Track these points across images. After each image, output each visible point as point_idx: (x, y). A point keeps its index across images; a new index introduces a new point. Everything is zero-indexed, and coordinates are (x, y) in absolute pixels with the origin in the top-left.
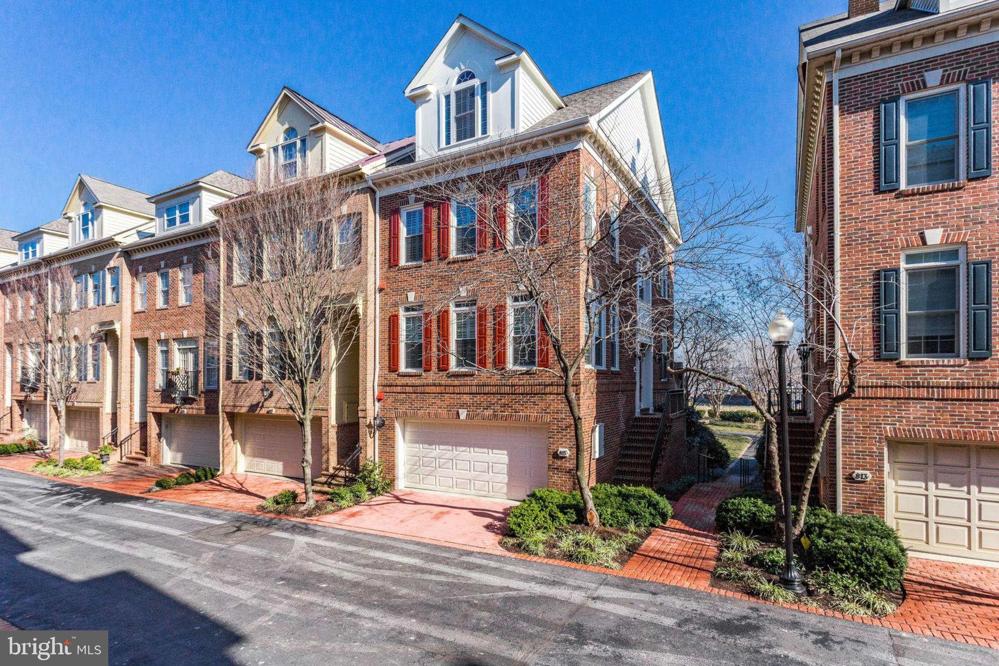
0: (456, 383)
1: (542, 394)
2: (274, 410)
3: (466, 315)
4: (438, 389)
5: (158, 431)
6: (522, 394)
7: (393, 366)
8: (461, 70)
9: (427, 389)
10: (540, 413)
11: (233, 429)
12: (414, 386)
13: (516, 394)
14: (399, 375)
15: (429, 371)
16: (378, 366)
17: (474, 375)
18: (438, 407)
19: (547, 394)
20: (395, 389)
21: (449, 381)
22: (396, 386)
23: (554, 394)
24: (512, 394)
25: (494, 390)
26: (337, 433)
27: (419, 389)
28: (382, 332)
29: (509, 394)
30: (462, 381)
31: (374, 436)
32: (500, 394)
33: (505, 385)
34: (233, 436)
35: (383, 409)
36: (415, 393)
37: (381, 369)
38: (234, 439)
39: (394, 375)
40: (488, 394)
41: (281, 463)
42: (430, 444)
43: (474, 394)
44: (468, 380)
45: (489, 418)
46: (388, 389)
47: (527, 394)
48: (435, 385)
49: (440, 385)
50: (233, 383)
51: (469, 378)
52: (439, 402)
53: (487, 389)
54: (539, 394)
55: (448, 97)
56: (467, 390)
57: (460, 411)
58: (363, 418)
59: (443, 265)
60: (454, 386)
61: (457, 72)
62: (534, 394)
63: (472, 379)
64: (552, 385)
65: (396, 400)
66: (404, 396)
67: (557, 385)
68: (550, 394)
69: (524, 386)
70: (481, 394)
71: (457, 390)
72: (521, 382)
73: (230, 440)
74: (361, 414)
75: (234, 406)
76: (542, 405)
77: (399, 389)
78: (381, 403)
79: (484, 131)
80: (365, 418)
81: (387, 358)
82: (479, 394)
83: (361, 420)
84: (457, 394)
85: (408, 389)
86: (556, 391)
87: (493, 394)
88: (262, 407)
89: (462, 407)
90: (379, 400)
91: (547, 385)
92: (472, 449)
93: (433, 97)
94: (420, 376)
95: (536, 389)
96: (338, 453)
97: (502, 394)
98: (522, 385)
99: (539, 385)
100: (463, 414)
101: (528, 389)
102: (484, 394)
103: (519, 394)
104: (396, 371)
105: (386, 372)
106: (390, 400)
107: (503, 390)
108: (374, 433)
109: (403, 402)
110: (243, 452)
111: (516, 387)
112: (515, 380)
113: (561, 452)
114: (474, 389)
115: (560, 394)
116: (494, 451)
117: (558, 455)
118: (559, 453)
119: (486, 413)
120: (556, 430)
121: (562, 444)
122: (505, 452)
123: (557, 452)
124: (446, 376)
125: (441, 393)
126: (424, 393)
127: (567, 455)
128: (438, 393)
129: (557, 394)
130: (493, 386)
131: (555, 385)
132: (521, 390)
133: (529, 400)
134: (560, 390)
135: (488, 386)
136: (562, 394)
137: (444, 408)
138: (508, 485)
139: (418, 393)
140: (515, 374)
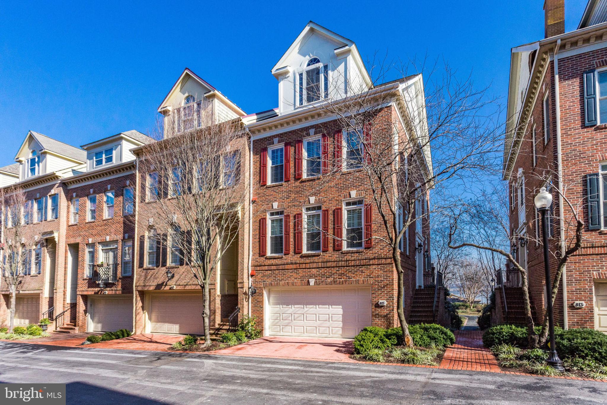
0: (307, 261)
1: (367, 265)
2: (175, 286)
3: (313, 216)
4: (294, 266)
5: (84, 308)
6: (354, 266)
7: (262, 253)
8: (310, 57)
9: (287, 267)
10: (366, 278)
11: (143, 303)
12: (277, 265)
13: (349, 266)
14: (266, 258)
15: (288, 254)
16: (251, 253)
17: (320, 255)
18: (294, 278)
19: (370, 265)
20: (263, 268)
21: (302, 261)
22: (265, 266)
23: (376, 265)
24: (347, 266)
25: (334, 264)
26: (221, 300)
27: (281, 267)
28: (254, 230)
29: (344, 267)
30: (312, 260)
31: (248, 301)
32: (338, 267)
33: (341, 261)
34: (143, 308)
35: (255, 282)
36: (278, 270)
37: (253, 255)
38: (143, 310)
39: (263, 259)
40: (330, 267)
41: (178, 325)
42: (288, 305)
43: (320, 268)
44: (316, 259)
45: (331, 283)
46: (258, 268)
47: (357, 266)
48: (292, 264)
49: (296, 264)
50: (144, 270)
51: (316, 258)
52: (295, 275)
53: (329, 264)
54: (365, 265)
55: (301, 75)
56: (315, 265)
57: (310, 280)
58: (241, 288)
59: (298, 183)
60: (305, 263)
61: (307, 59)
62: (362, 265)
63: (318, 258)
64: (374, 259)
65: (264, 276)
66: (270, 272)
67: (378, 259)
68: (373, 265)
69: (355, 260)
70: (325, 267)
71: (308, 266)
72: (353, 258)
73: (140, 310)
74: (239, 285)
75: (144, 286)
76: (367, 272)
77: (266, 268)
78: (254, 278)
79: (326, 96)
80: (242, 288)
81: (258, 247)
82: (323, 268)
83: (239, 289)
84: (308, 268)
85: (273, 267)
86: (377, 263)
87: (333, 267)
88: (166, 285)
89: (311, 277)
90: (252, 276)
91: (371, 259)
92: (317, 306)
93: (291, 74)
94: (281, 258)
95: (363, 262)
96: (221, 314)
97: (339, 267)
98: (353, 260)
99: (366, 259)
100: (312, 282)
101: (358, 263)
102: (327, 267)
103: (352, 266)
104: (264, 256)
105: (257, 257)
106: (259, 276)
107: (340, 264)
108: (248, 299)
109: (269, 277)
110: (150, 319)
111: (349, 262)
112: (348, 257)
113: (381, 303)
114: (320, 265)
115: (380, 264)
116: (333, 306)
117: (379, 305)
118: (379, 303)
119: (329, 280)
120: (377, 288)
121: (381, 297)
122: (341, 307)
123: (378, 303)
124: (300, 257)
125: (297, 269)
126: (284, 270)
127: (385, 305)
128: (294, 269)
129: (378, 265)
130: (333, 262)
131: (376, 259)
132: (353, 263)
133: (358, 269)
134: (380, 262)
135: (330, 262)
136: (381, 264)
137: (299, 279)
138: (343, 328)
139: (280, 270)
140: (348, 253)
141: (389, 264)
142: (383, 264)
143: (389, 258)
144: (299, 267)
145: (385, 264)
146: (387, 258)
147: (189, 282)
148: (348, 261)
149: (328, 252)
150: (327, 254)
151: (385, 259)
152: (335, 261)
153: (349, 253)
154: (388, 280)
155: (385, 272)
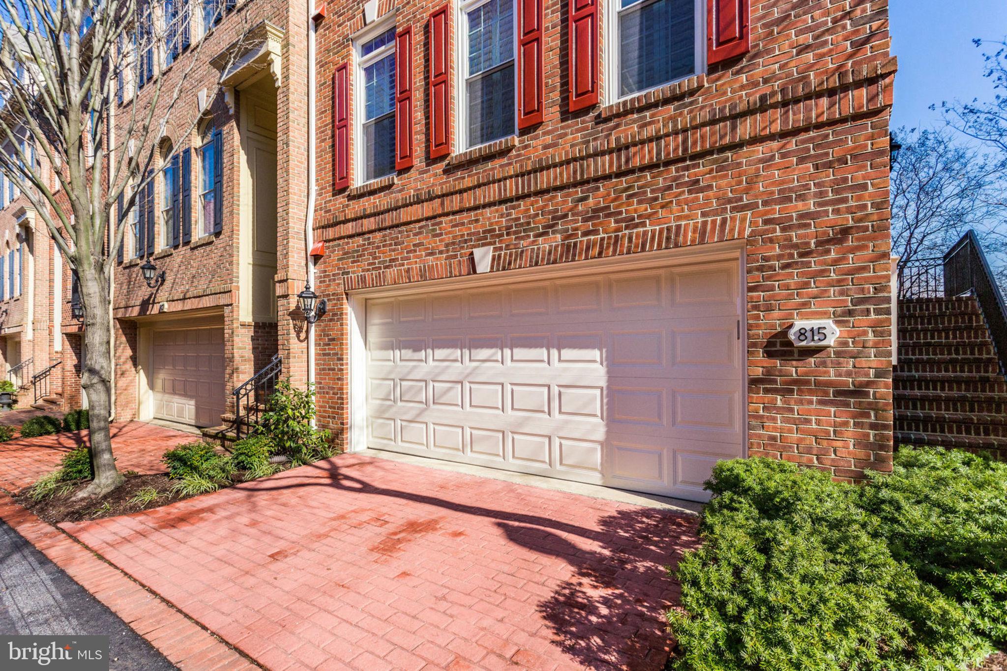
0: (468, 182)
1: (723, 149)
2: (167, 304)
4: (427, 209)
5: (75, 362)
6: (651, 167)
7: (340, 181)
9: (405, 215)
10: (715, 213)
11: (134, 348)
12: (379, 214)
13: (632, 171)
14: (351, 198)
15: (410, 168)
16: (314, 188)
17: (510, 150)
18: (427, 251)
19: (740, 145)
20: (343, 230)
21: (452, 183)
22: (347, 221)
23: (772, 137)
24: (619, 175)
25: (564, 175)
27: (389, 219)
28: (320, 114)
29: (609, 177)
30: (480, 172)
31: (307, 338)
32: (582, 183)
33: (596, 154)
34: (134, 360)
35: (323, 278)
36: (380, 230)
37: (319, 194)
38: (135, 365)
39: (341, 199)
40: (548, 191)
41: (193, 402)
42: (416, 349)
43: (511, 200)
44: (495, 167)
45: (552, 259)
46: (331, 233)
47: (669, 163)
48: (419, 201)
49: (431, 198)
50: (125, 268)
51: (497, 163)
52: (429, 242)
53: (544, 180)
54: (711, 152)
56: (492, 192)
57: (478, 253)
58: (283, 296)
60: (461, 192)
62: (694, 157)
63: (505, 161)
64: (763, 106)
65: (345, 255)
66: (360, 240)
67: (785, 103)
68: (756, 140)
69: (659, 139)
70: (528, 196)
71: (469, 200)
72: (650, 131)
73: (129, 365)
74: (279, 290)
75: (126, 307)
76: (725, 185)
77: (349, 228)
78: (321, 265)
80: (286, 297)
81: (330, 166)
82: (524, 197)
83: (281, 302)
84: (469, 209)
85: (367, 224)
86: (777, 127)
87: (562, 187)
88: (154, 302)
89: (483, 239)
90: (317, 258)
91: (743, 115)
94: (390, 186)
95: (698, 140)
97: (588, 181)
98: (650, 140)
99: (713, 122)
100: (484, 257)
101: (672, 146)
102: (537, 193)
103: (642, 169)
104: (344, 190)
105: (329, 196)
106: (334, 257)
107: (593, 168)
108: (307, 332)
109: (356, 256)
110: (152, 386)
111: (632, 150)
112: (629, 129)
113: (802, 333)
114: (511, 188)
115: (795, 132)
116: (567, 353)
117: (790, 344)
118: (792, 335)
119: (544, 245)
120: (779, 257)
121: (805, 305)
122: (596, 354)
123: (784, 333)
124: (446, 172)
125: (434, 217)
126: (397, 226)
127: (831, 341)
128: (427, 219)
129: (784, 135)
130: (561, 164)
131: (774, 106)
132: (647, 154)
133: (675, 179)
134: (797, 116)
135: (548, 168)
136: (806, 129)
137: (441, 252)
138: (606, 445)
139: (385, 229)
140: (626, 113)
141: (857, 117)
142: (819, 126)
143: (858, 84)
144: (440, 211)
145: (831, 123)
146: (845, 88)
147: (188, 291)
148: (627, 147)
149: (540, 132)
150: (536, 138)
151: (831, 93)
152: (568, 162)
153: (632, 112)
154: (849, 210)
155: (829, 165)
